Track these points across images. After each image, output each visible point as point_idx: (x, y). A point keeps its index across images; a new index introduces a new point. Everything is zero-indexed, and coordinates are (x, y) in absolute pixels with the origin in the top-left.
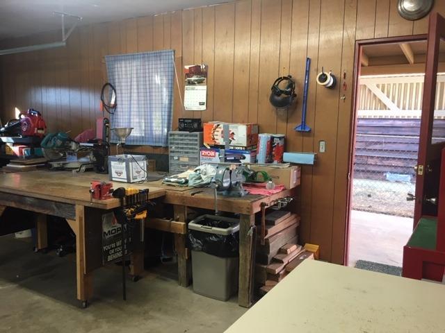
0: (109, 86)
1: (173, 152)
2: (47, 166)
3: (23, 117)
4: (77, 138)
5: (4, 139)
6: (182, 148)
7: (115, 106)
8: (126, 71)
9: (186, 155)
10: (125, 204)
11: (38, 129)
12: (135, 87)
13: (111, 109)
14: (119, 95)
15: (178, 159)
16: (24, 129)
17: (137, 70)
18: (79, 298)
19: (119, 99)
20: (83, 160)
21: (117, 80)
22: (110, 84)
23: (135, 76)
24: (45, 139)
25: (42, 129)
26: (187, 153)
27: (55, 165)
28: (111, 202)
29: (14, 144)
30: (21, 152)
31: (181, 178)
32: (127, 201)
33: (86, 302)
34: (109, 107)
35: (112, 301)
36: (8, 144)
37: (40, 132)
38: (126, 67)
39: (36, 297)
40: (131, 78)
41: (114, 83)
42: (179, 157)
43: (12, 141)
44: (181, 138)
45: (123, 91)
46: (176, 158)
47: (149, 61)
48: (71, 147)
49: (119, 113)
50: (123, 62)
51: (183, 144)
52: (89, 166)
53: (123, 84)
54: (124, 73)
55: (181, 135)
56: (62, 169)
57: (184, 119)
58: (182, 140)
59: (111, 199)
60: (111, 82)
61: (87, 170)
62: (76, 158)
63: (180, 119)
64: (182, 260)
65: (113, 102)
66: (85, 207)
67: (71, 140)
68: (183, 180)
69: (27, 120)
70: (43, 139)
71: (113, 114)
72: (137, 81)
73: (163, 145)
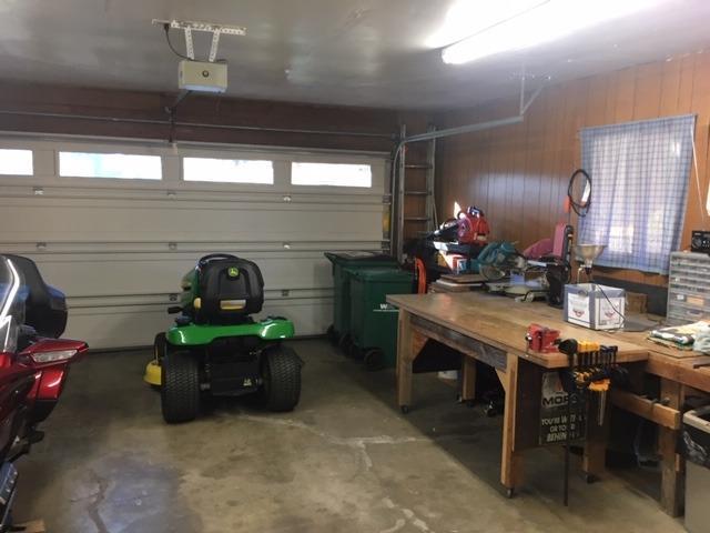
0: (582, 174)
1: (677, 287)
2: (483, 288)
3: (463, 216)
4: (526, 252)
5: (438, 245)
6: (694, 282)
7: (588, 204)
8: (611, 151)
9: (700, 295)
10: (576, 364)
11: (479, 234)
12: (623, 176)
13: (581, 209)
14: (595, 188)
15: (685, 300)
16: (462, 235)
17: (628, 149)
18: (503, 481)
19: (594, 194)
20: (533, 283)
21: (594, 166)
22: (583, 172)
23: (624, 158)
24: (486, 249)
25: (484, 235)
26: (702, 290)
27: (494, 287)
28: (555, 359)
29: (448, 253)
30: (455, 264)
31: (681, 335)
32: (580, 360)
33: (512, 490)
34: (579, 206)
35: (548, 501)
36: (441, 252)
37: (481, 238)
38: (611, 145)
39: (452, 464)
40: (617, 162)
41: (590, 169)
42: (686, 296)
43: (446, 249)
44: (693, 264)
45: (603, 183)
46: (680, 297)
47: (650, 134)
48: (516, 264)
49: (593, 216)
50: (607, 137)
51: (695, 274)
52: (540, 294)
53: (604, 171)
54: (606, 153)
55: (694, 260)
56: (503, 294)
57: (702, 233)
58: (694, 268)
59: (556, 354)
60: (586, 168)
61: (535, 299)
62: (522, 279)
63: (694, 232)
64: (669, 471)
65: (585, 199)
66: (519, 358)
67: (518, 254)
68: (685, 339)
69: (466, 222)
70: (482, 248)
71: (584, 216)
72: (627, 167)
73: (661, 272)
